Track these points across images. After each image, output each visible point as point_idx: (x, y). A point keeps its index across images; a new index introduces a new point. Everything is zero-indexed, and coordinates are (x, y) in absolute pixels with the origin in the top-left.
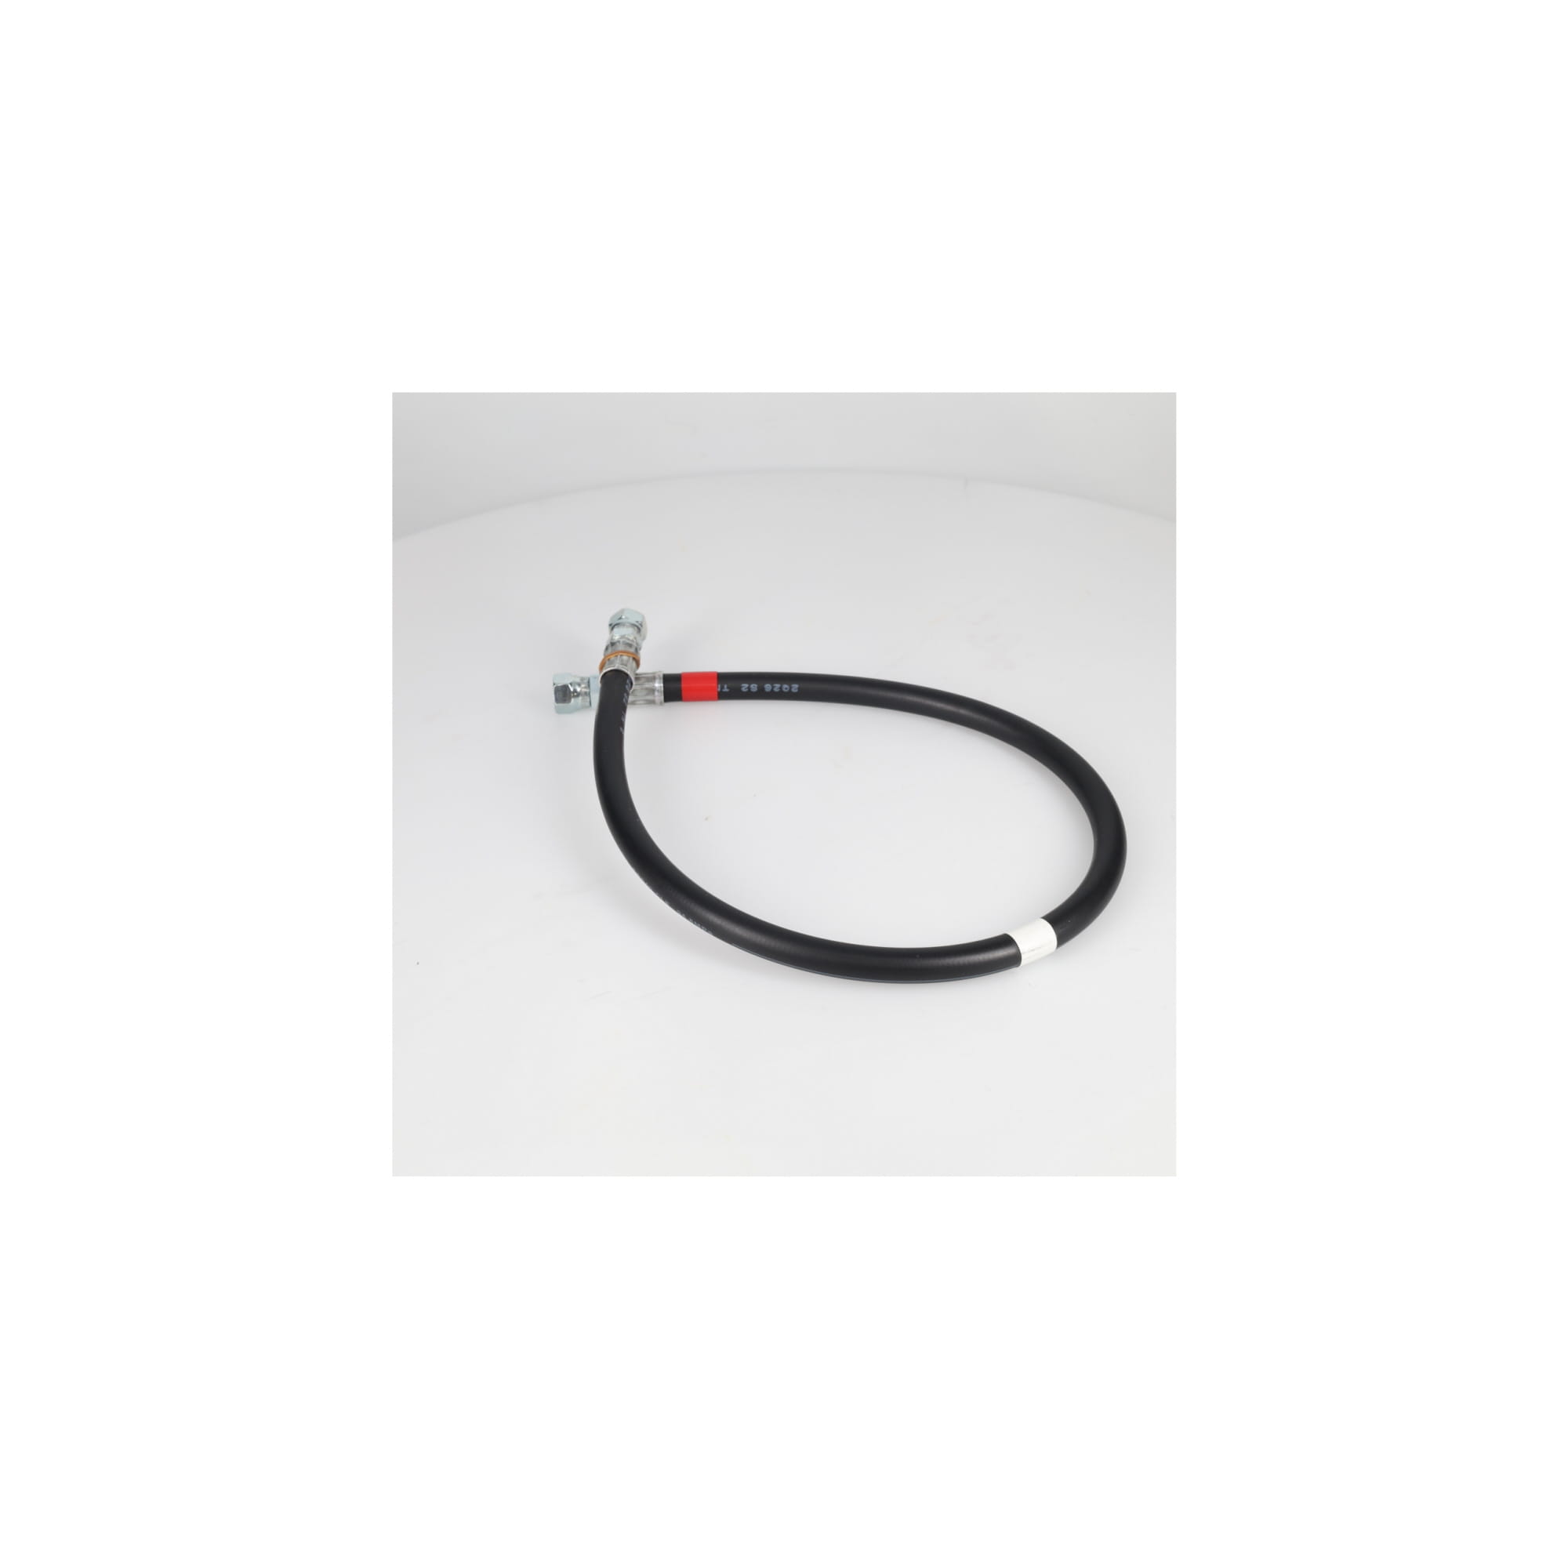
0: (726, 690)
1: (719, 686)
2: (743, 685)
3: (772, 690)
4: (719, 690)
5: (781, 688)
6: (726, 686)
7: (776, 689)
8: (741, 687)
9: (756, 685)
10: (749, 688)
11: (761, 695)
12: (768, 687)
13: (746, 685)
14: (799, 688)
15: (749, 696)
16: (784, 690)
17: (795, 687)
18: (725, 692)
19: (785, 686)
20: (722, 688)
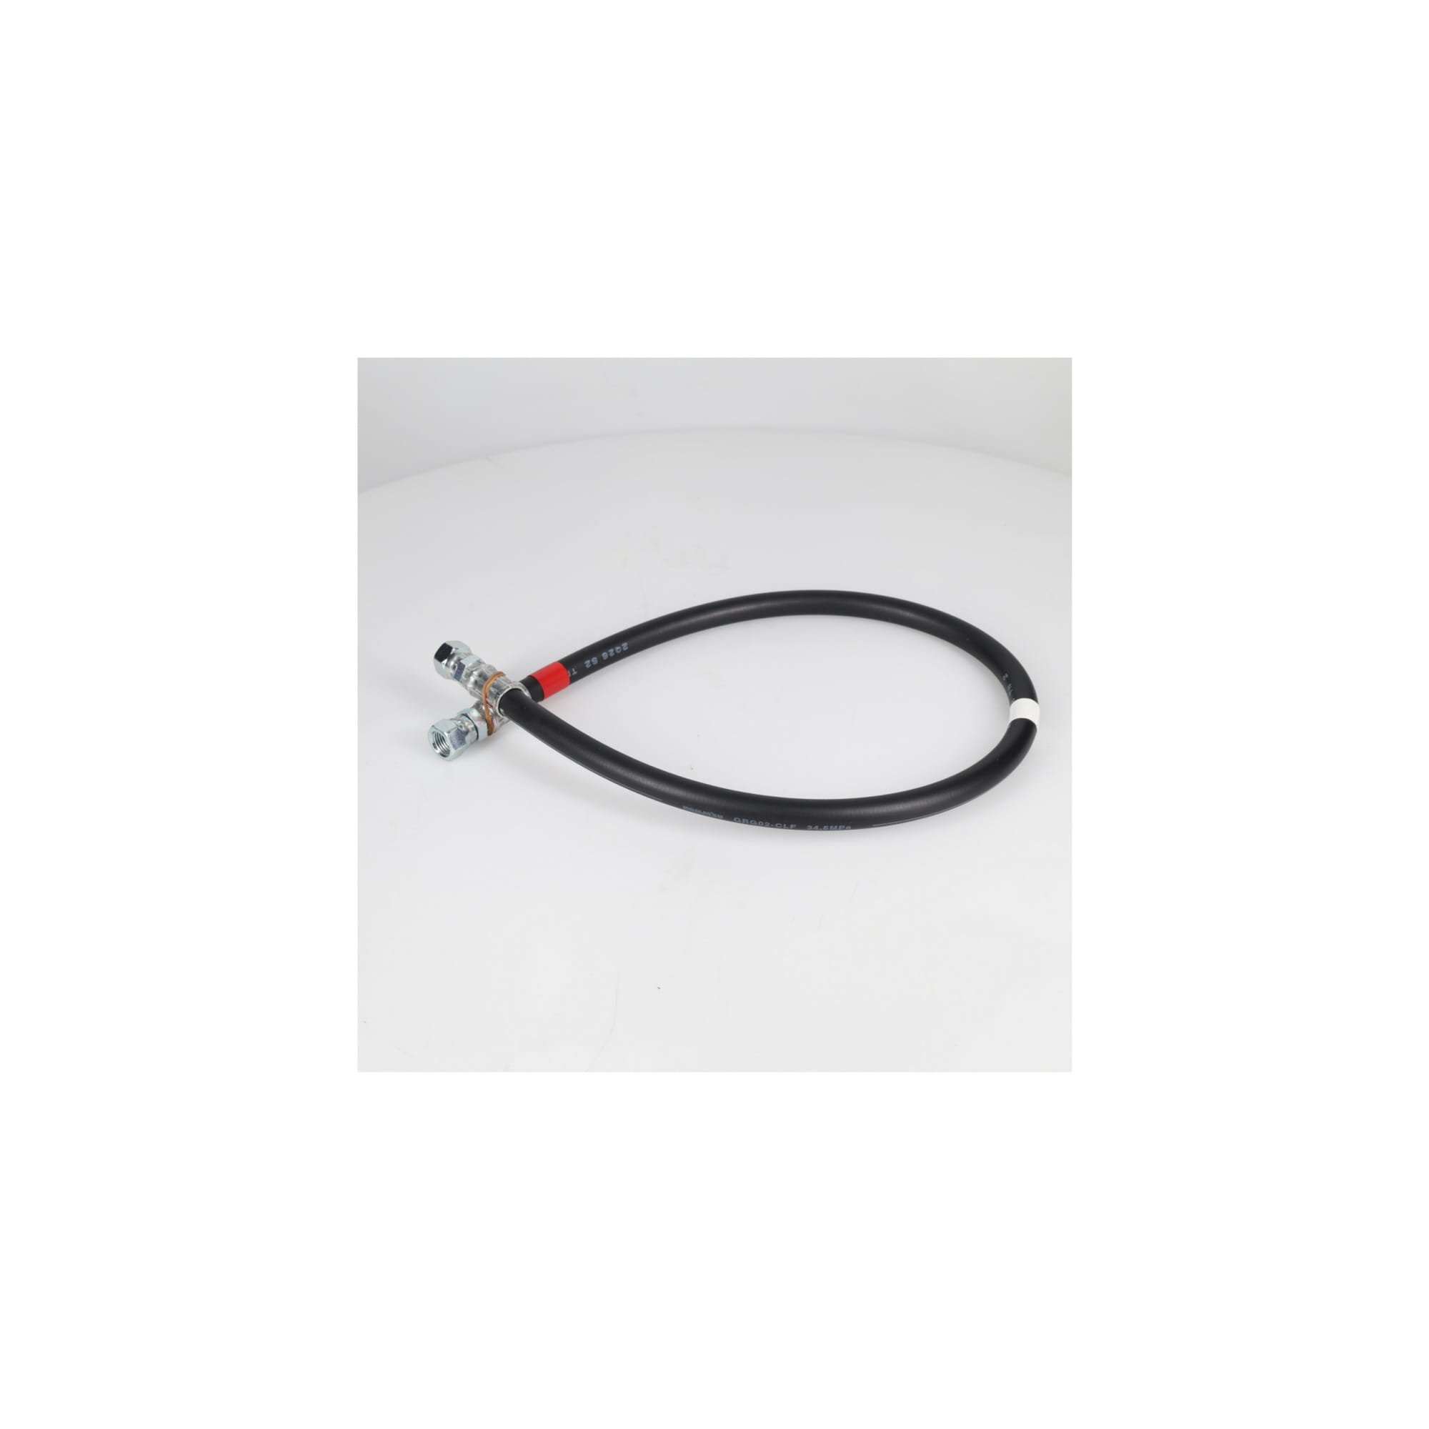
0: (575, 673)
1: (569, 672)
2: (586, 662)
3: (609, 656)
4: (570, 675)
5: (615, 651)
6: (573, 670)
7: (612, 655)
8: (585, 665)
9: (596, 658)
10: (591, 663)
11: (603, 664)
12: (605, 655)
13: (588, 661)
14: (628, 646)
15: (594, 669)
16: (618, 652)
17: (625, 645)
18: (575, 675)
19: (617, 648)
20: (572, 672)
